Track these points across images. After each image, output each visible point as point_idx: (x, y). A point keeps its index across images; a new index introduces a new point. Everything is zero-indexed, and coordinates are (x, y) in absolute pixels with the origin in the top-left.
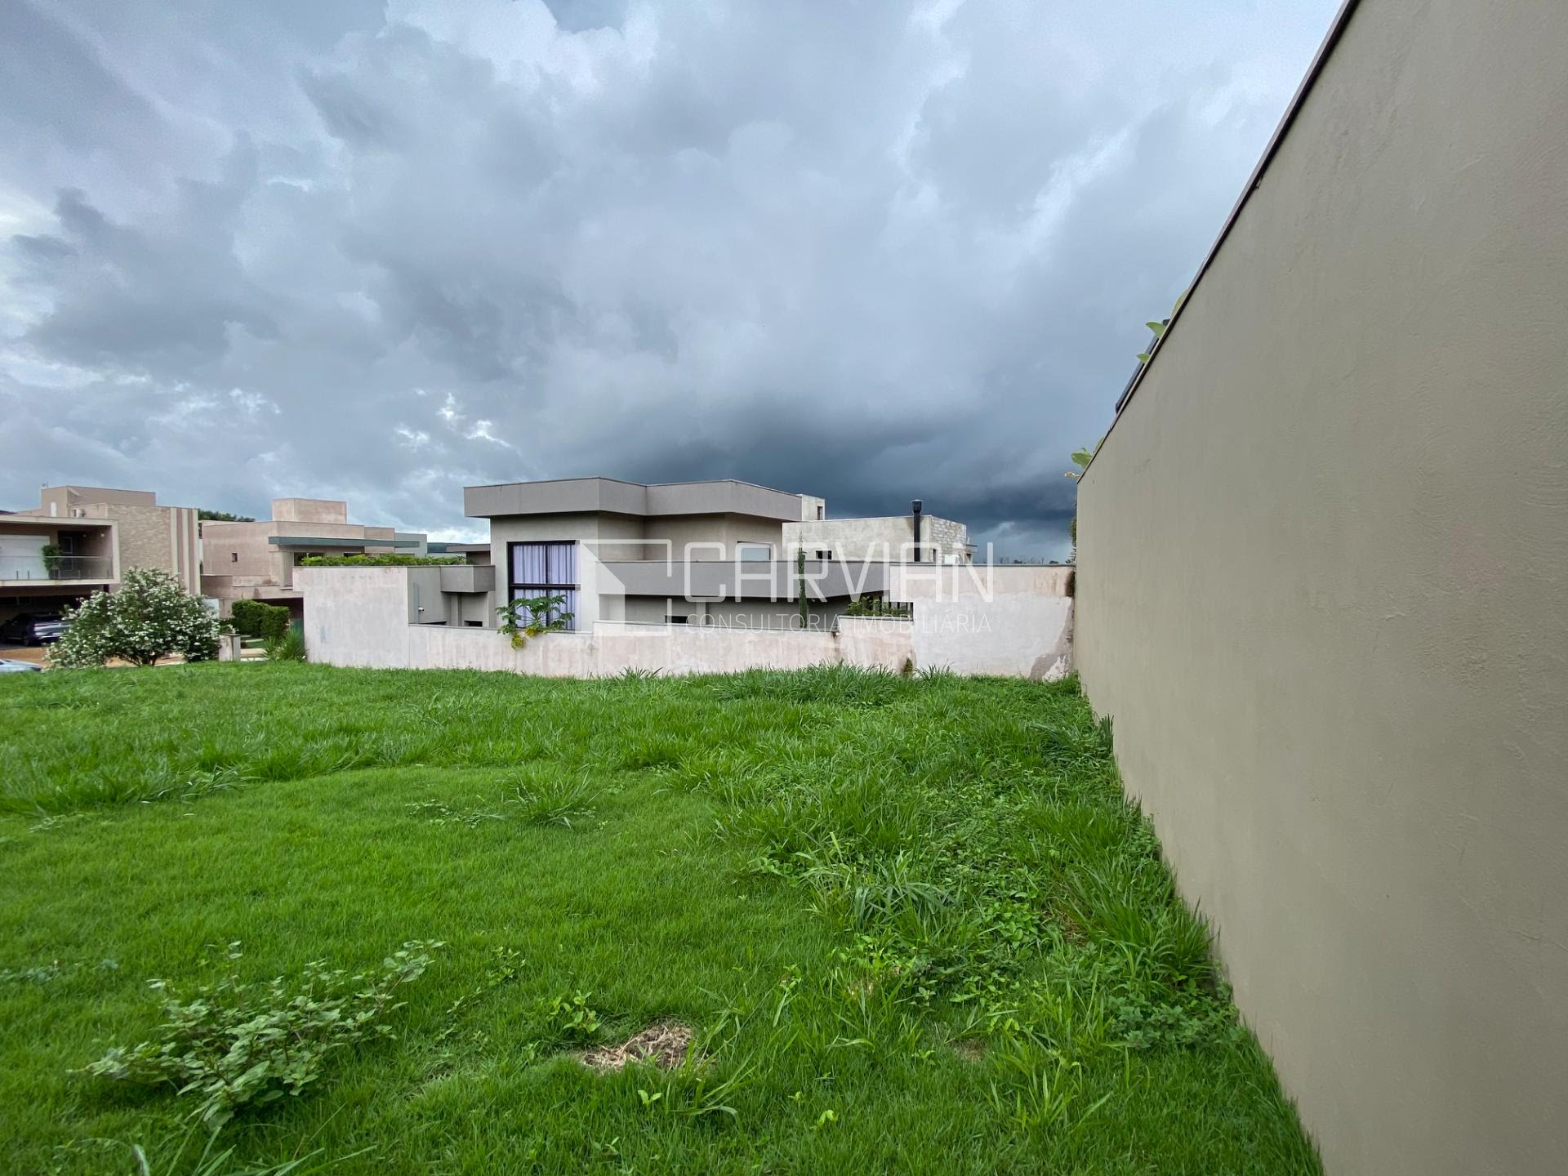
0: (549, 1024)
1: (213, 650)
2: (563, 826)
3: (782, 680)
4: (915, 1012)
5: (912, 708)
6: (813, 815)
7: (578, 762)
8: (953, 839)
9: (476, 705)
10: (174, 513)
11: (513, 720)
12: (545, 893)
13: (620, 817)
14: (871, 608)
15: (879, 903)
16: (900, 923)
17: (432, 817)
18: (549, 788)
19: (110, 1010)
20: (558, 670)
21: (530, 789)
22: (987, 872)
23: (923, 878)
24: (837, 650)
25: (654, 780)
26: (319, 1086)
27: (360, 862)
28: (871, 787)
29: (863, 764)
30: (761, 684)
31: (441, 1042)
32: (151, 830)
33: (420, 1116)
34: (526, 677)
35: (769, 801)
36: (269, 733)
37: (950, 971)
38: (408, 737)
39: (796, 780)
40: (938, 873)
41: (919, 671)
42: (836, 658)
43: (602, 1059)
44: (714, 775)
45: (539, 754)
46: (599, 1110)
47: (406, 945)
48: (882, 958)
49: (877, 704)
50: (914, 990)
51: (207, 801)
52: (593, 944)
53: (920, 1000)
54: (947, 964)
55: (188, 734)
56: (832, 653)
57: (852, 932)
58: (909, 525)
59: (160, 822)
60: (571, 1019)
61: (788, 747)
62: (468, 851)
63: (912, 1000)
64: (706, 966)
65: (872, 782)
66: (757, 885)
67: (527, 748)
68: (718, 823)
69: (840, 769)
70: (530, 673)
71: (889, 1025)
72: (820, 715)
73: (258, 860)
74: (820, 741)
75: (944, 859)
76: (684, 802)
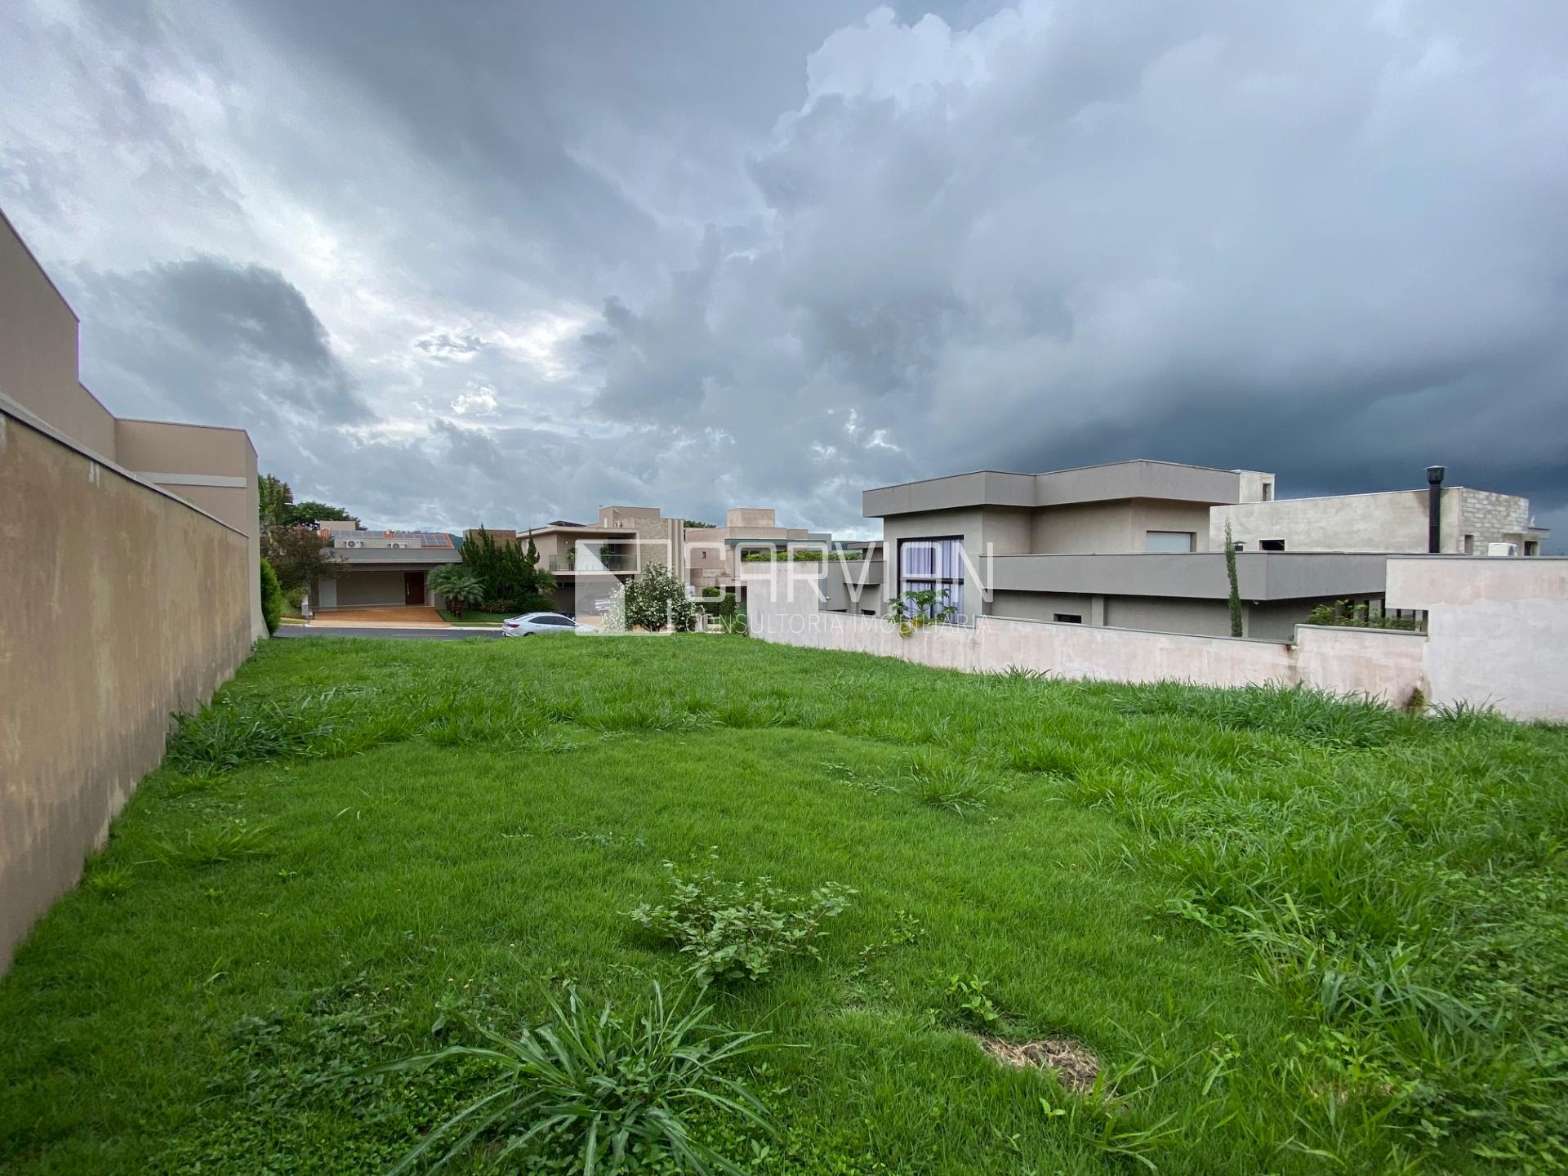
0: (948, 997)
1: (692, 623)
2: (954, 813)
3: (1208, 699)
4: (1414, 1148)
5: (1421, 756)
6: (1257, 867)
7: (966, 752)
8: (1490, 944)
9: (872, 685)
10: (670, 522)
11: (904, 703)
12: (940, 872)
13: (1010, 817)
14: (1350, 616)
15: (1363, 998)
16: (1395, 1033)
17: (842, 778)
18: (940, 773)
19: (640, 875)
20: (941, 660)
21: (922, 769)
22: (1552, 1001)
23: (1436, 983)
24: (1292, 668)
25: (1046, 787)
26: (768, 979)
27: (790, 804)
28: (1349, 851)
29: (1336, 820)
30: (1177, 699)
31: (854, 978)
32: (662, 750)
33: (841, 1036)
34: (913, 665)
35: (1192, 838)
36: (727, 689)
37: (1474, 1113)
38: (821, 706)
39: (1231, 820)
40: (1462, 983)
41: (1435, 707)
42: (1290, 678)
43: (999, 1051)
44: (1118, 794)
45: (928, 738)
46: (999, 1099)
47: (828, 883)
48: (1362, 1066)
49: (1360, 744)
50: (1413, 1120)
51: (694, 736)
52: (988, 936)
53: (1423, 1136)
54: (1472, 1103)
55: (680, 685)
56: (1283, 672)
57: (1318, 1023)
58: (1421, 503)
59: (667, 745)
60: (968, 1001)
61: (1218, 780)
62: (871, 815)
63: (1409, 1131)
64: (1114, 999)
65: (1352, 845)
66: (1176, 930)
67: (917, 731)
68: (1125, 849)
69: (1298, 820)
70: (916, 661)
71: (1369, 1150)
72: (1265, 748)
73: (724, 786)
74: (1265, 780)
75: (1473, 967)
76: (1081, 816)
